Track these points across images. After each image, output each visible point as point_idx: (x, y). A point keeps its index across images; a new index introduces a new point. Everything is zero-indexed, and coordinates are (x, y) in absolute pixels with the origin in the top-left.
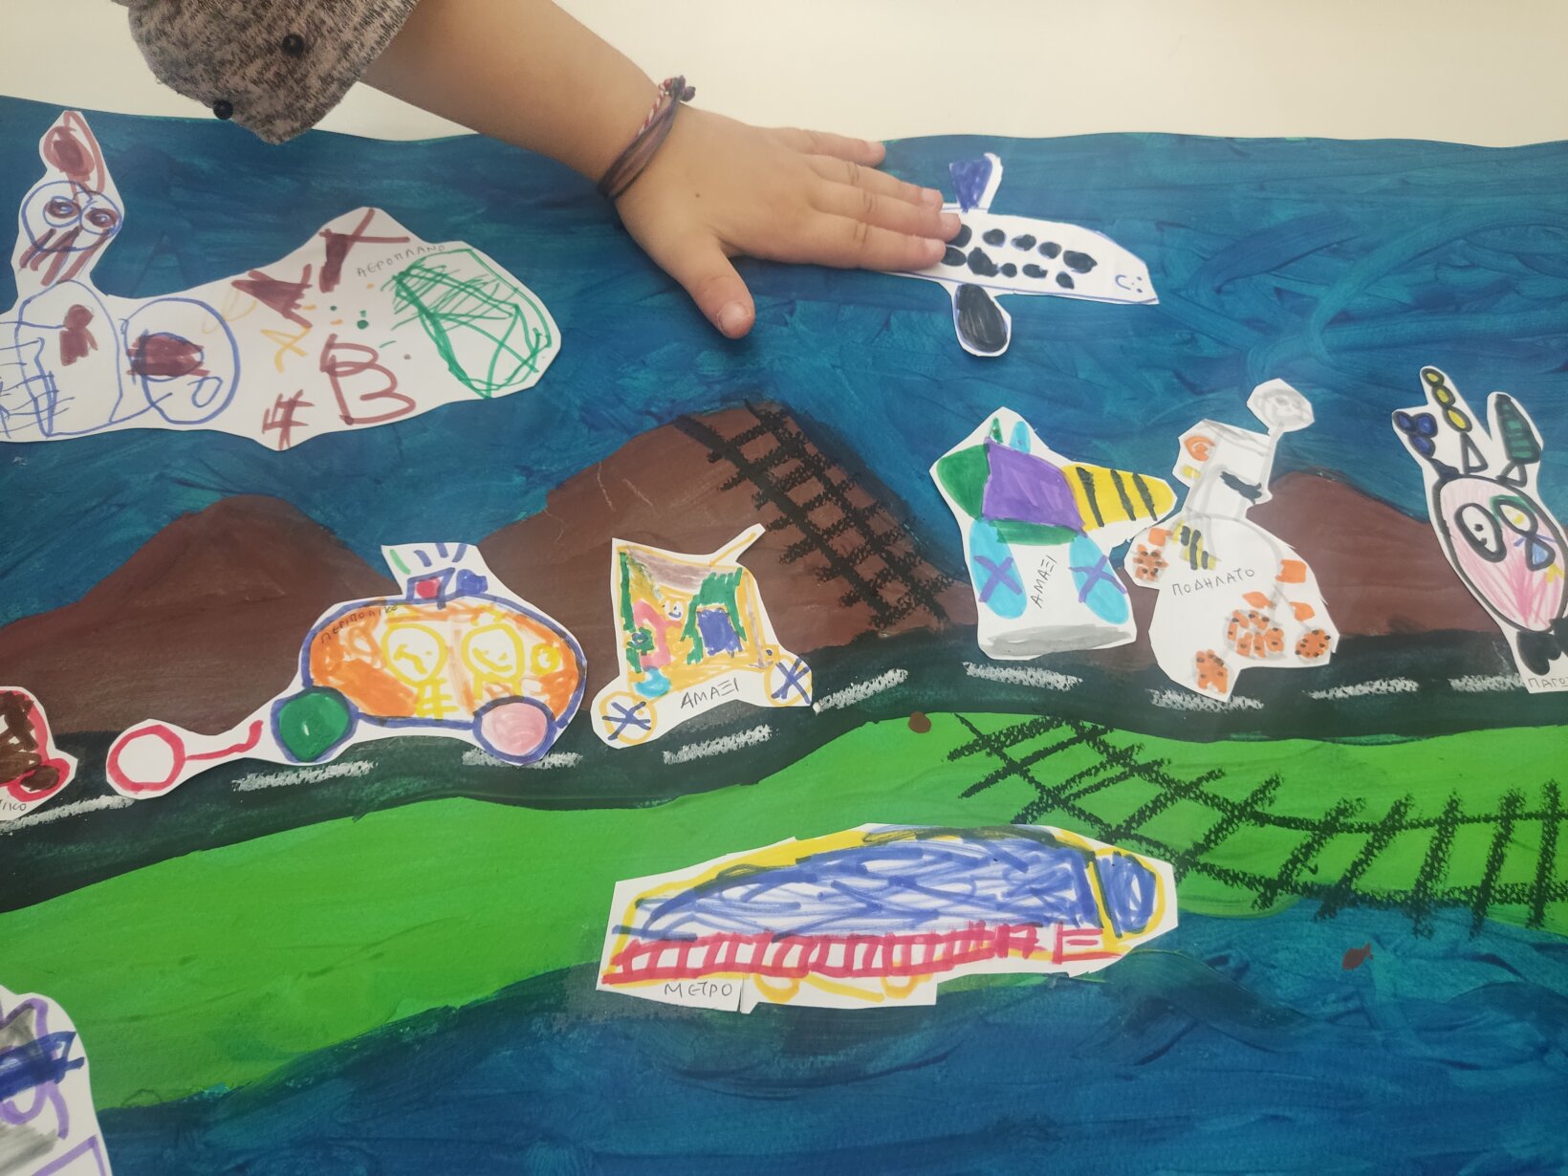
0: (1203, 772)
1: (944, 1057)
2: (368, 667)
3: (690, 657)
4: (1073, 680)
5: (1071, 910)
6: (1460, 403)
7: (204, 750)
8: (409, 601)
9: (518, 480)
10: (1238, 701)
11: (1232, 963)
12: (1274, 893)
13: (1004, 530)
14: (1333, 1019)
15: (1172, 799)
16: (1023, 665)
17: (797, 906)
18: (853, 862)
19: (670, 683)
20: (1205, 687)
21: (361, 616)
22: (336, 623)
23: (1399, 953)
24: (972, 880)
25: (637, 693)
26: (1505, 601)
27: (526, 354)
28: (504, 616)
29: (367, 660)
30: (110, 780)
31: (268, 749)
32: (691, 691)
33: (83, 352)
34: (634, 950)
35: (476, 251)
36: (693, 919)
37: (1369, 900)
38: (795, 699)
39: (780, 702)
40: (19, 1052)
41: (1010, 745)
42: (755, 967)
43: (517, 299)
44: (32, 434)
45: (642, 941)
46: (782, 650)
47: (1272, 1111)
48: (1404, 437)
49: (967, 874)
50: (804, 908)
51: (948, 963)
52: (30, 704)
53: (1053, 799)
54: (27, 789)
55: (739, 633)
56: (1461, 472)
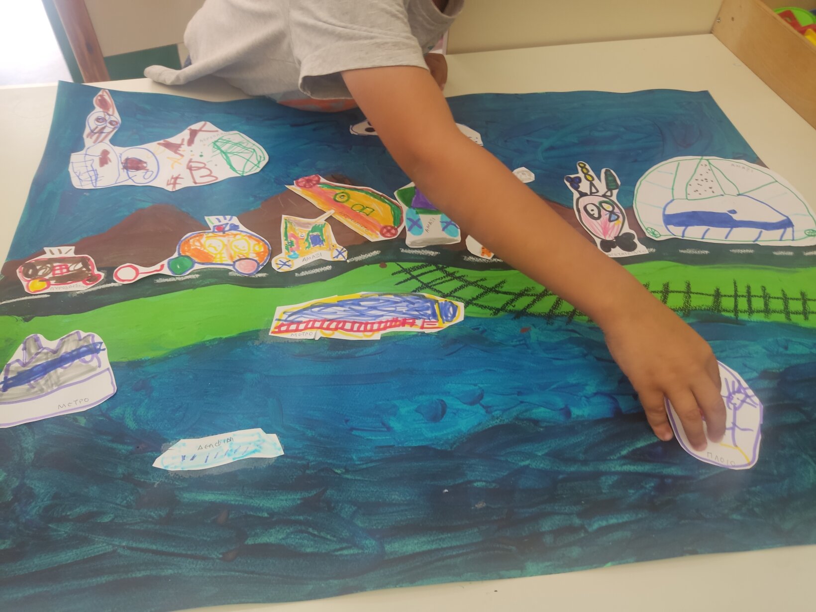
0: (479, 279)
1: (382, 352)
2: (199, 250)
3: (307, 248)
4: (437, 253)
5: (429, 315)
6: (591, 173)
7: (144, 271)
8: (214, 232)
9: (252, 199)
10: (495, 260)
11: (480, 330)
12: (498, 312)
13: (418, 211)
14: (514, 346)
15: (467, 286)
16: (420, 249)
17: (336, 313)
18: (357, 302)
19: (299, 255)
20: (483, 256)
21: (197, 236)
22: (189, 238)
23: (541, 329)
24: (395, 307)
25: (288, 258)
26: (599, 232)
27: (256, 162)
28: (244, 236)
29: (199, 248)
30: (115, 279)
31: (166, 271)
32: (306, 257)
33: (107, 163)
34: (282, 325)
35: (241, 134)
36: (302, 317)
37: (532, 315)
38: (341, 258)
39: (336, 259)
40: (86, 346)
41: (414, 271)
42: (321, 328)
43: (254, 147)
44: (90, 186)
45: (284, 323)
46: (338, 245)
47: (489, 368)
48: (568, 184)
49: (394, 305)
50: (338, 313)
51: (385, 328)
52: (89, 259)
53: (426, 286)
54: (88, 282)
55: (324, 240)
56: (589, 194)
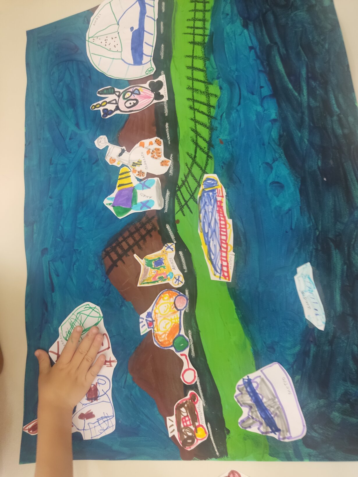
0: (186, 167)
1: (241, 218)
2: (168, 334)
3: (164, 268)
4: (168, 191)
5: (214, 194)
6: (100, 102)
7: (187, 364)
8: (153, 328)
9: (123, 308)
10: (171, 158)
11: (223, 165)
12: (209, 156)
13: (134, 203)
14: (233, 147)
15: (192, 173)
16: (165, 201)
17: (215, 245)
18: (206, 235)
19: (170, 272)
20: (168, 165)
21: (157, 337)
22: (158, 343)
23: (220, 134)
24: (209, 212)
25: (172, 279)
26: (148, 101)
27: (91, 310)
28: (156, 307)
29: (167, 334)
30: (194, 383)
31: (186, 352)
32: (172, 268)
33: (92, 413)
34: (224, 276)
35: (62, 325)
36: (218, 265)
37: (211, 138)
38: (173, 247)
39: (174, 249)
40: (246, 388)
41: (181, 204)
42: (226, 252)
43: (76, 314)
44: (114, 420)
45: (222, 274)
46: (163, 249)
47: (249, 160)
48: (109, 116)
49: (208, 213)
50: (215, 244)
51: (224, 217)
52: (178, 404)
53: (192, 196)
54: (196, 400)
55: (159, 258)
56: (117, 105)
